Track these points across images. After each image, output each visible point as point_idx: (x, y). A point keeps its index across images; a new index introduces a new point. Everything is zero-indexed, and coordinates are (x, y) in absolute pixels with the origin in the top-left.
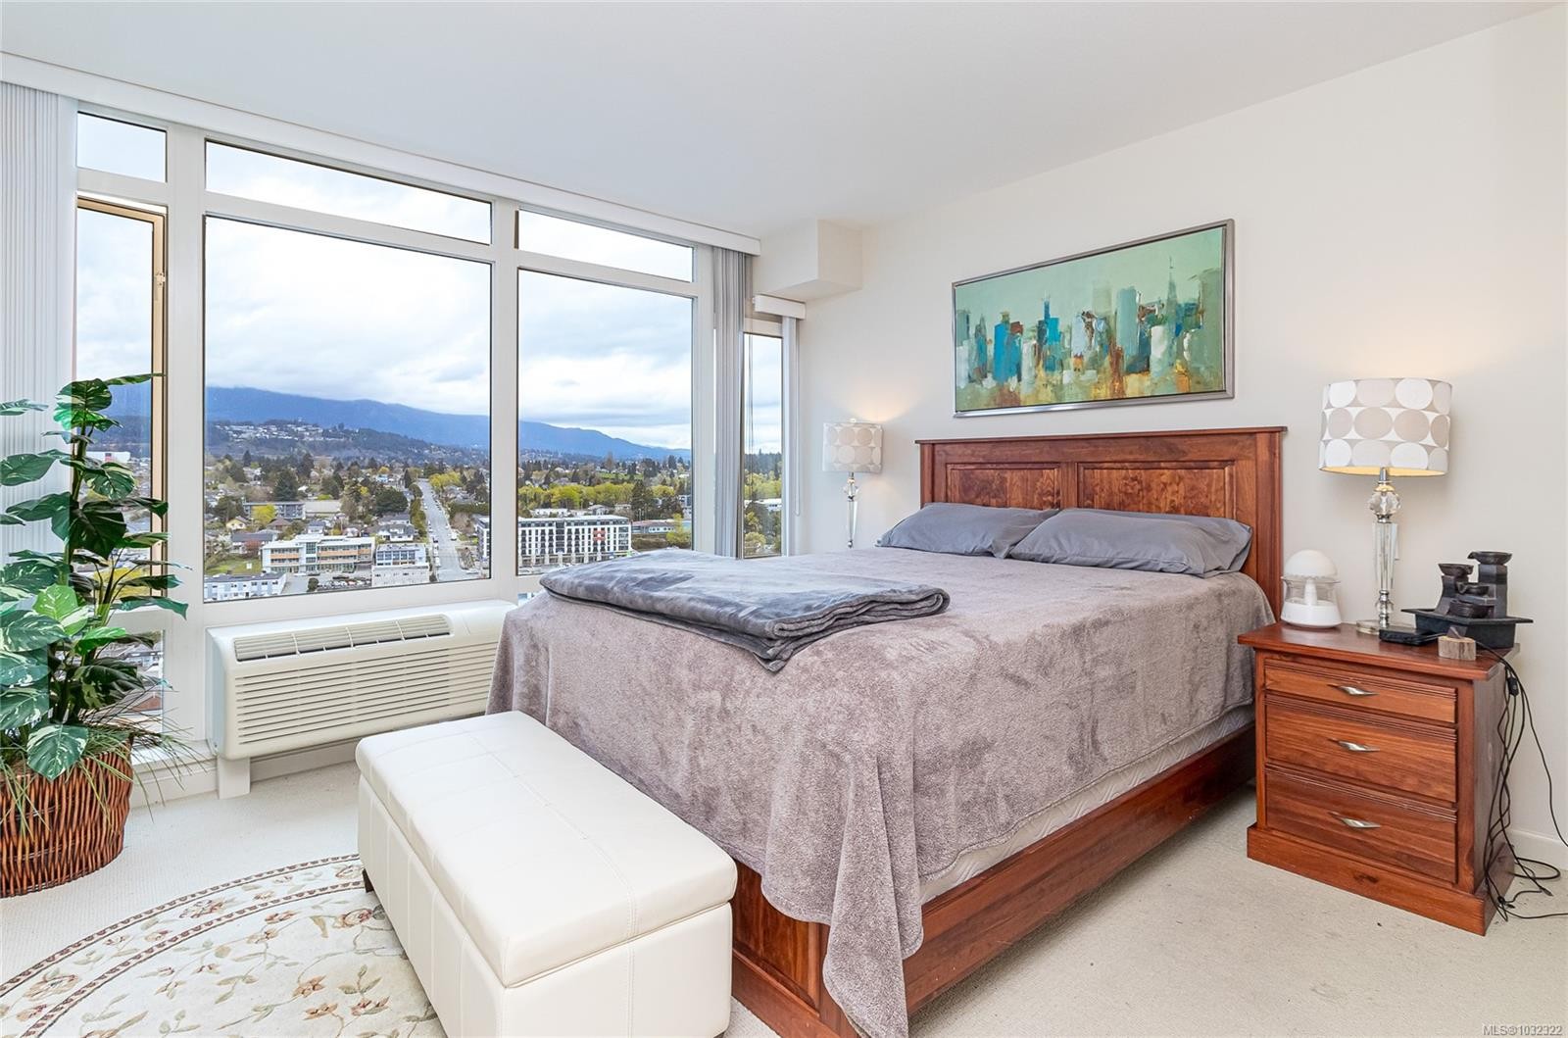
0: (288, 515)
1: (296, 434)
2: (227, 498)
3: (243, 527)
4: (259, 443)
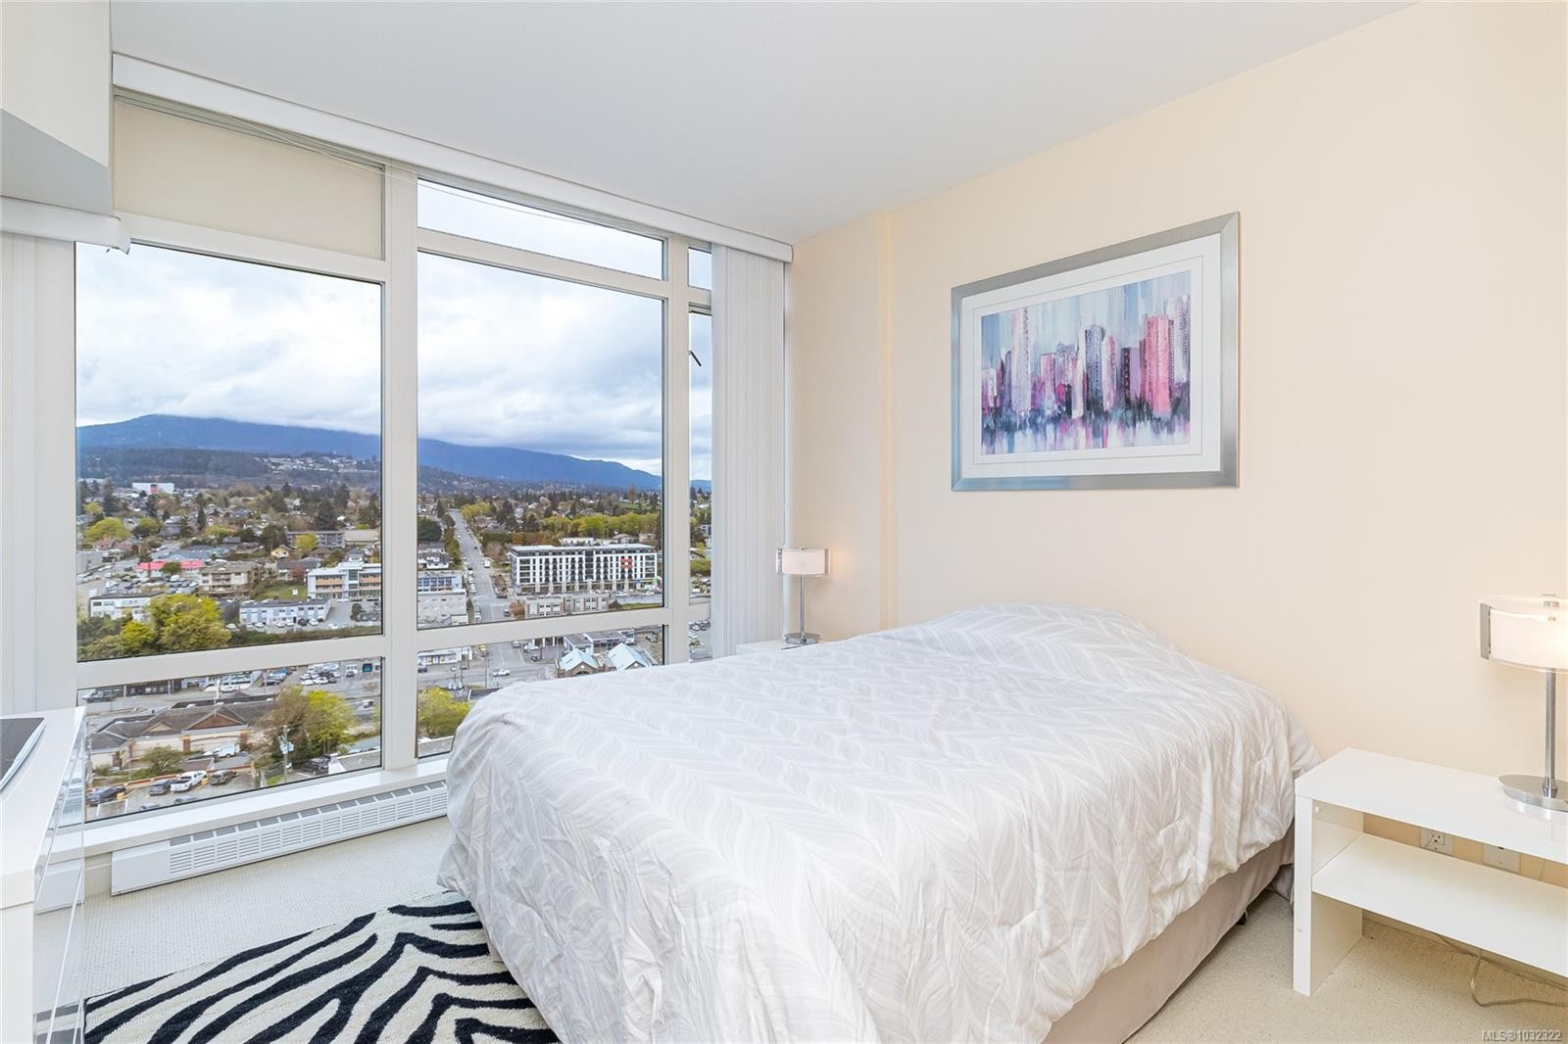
0: (329, 543)
1: (331, 466)
2: (271, 528)
3: (287, 555)
4: (296, 474)
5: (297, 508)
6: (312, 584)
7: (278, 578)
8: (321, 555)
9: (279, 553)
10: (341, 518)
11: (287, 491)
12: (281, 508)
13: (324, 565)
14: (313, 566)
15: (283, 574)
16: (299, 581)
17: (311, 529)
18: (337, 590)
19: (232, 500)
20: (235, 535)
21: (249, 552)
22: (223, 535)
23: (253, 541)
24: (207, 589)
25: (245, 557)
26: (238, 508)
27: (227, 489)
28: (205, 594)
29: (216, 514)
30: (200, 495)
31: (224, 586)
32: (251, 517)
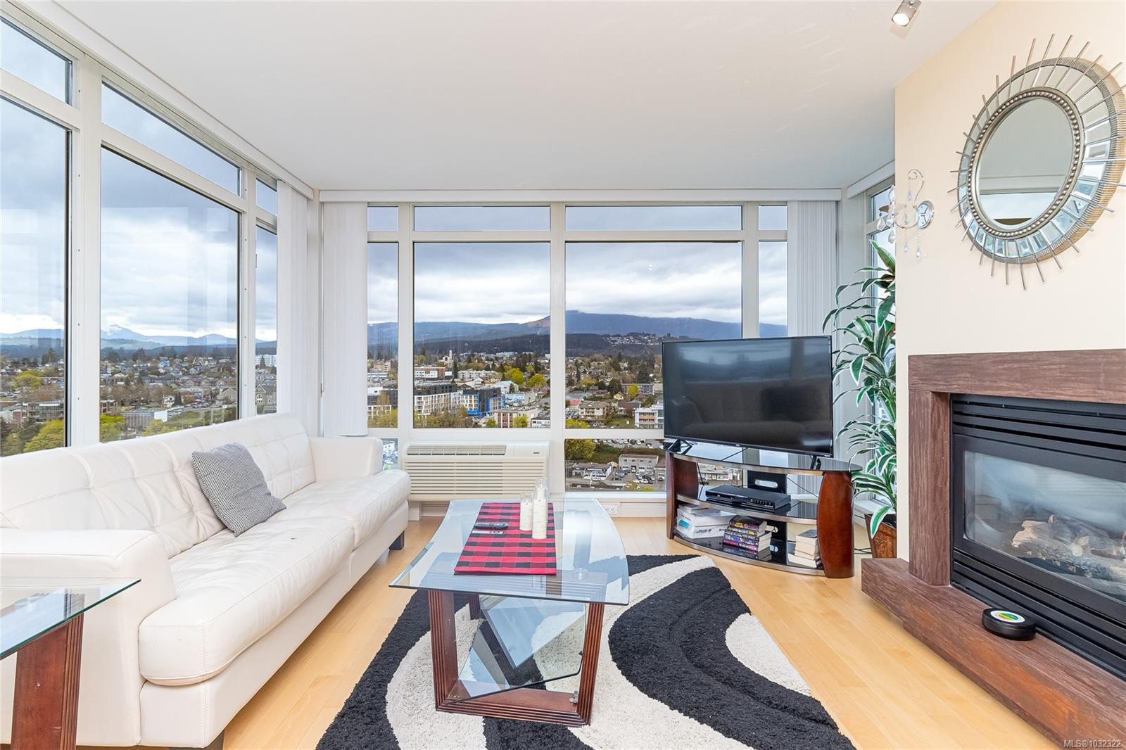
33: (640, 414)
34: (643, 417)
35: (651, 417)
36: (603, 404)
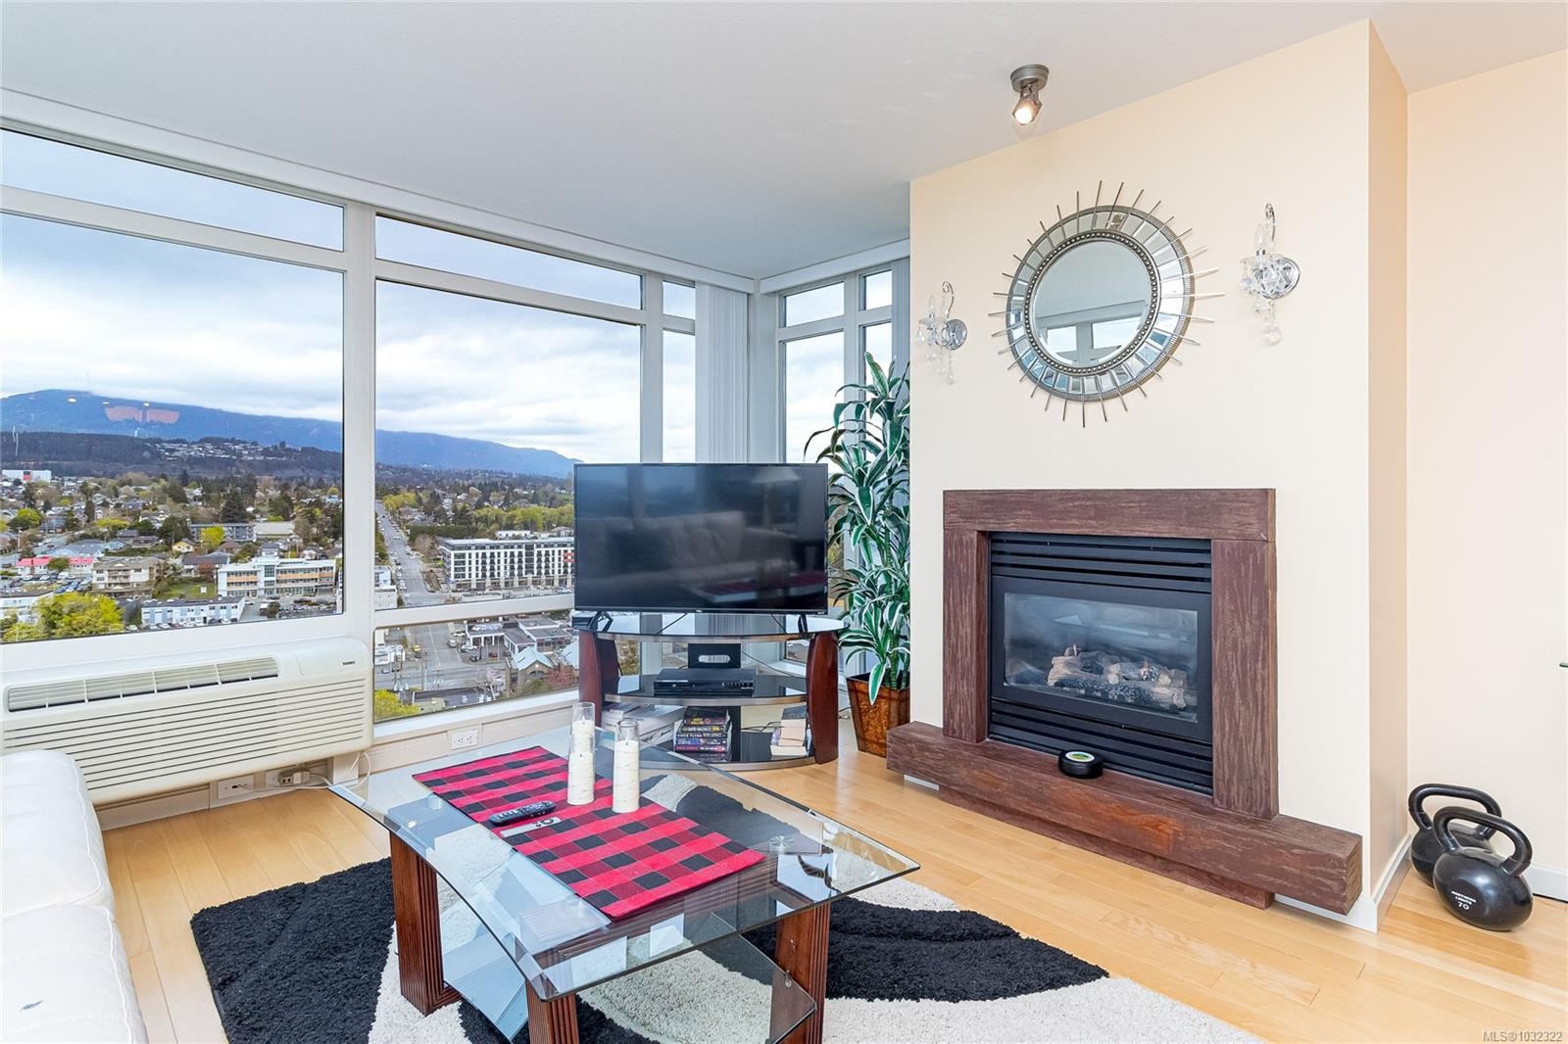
0: (238, 537)
1: (234, 452)
2: (172, 519)
3: (192, 549)
4: (193, 461)
5: (196, 498)
6: (223, 580)
7: (183, 575)
8: (229, 550)
9: (182, 547)
10: (250, 509)
11: (185, 480)
12: (180, 498)
13: (234, 560)
14: (223, 561)
15: (189, 571)
16: (208, 577)
17: (217, 522)
18: (251, 587)
19: (122, 489)
20: (131, 528)
21: (148, 546)
22: (117, 528)
23: (150, 535)
24: (102, 587)
25: (143, 552)
26: (129, 498)
27: (113, 478)
28: (100, 592)
29: (105, 505)
30: (85, 484)
31: (121, 584)
32: (145, 507)
33: (229, 574)
34: (234, 579)
35: (251, 578)
36: (152, 560)
